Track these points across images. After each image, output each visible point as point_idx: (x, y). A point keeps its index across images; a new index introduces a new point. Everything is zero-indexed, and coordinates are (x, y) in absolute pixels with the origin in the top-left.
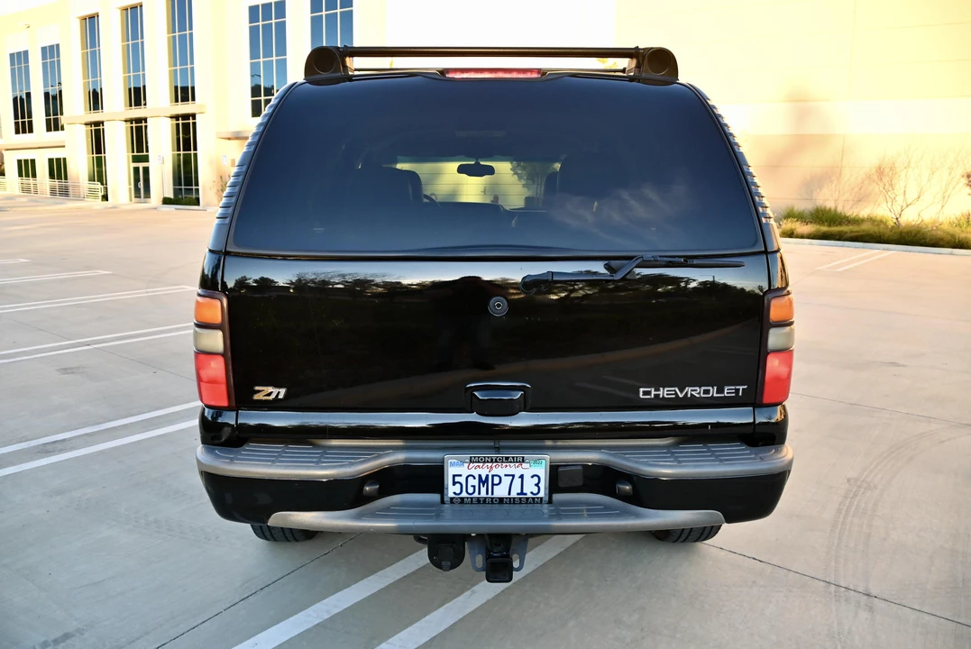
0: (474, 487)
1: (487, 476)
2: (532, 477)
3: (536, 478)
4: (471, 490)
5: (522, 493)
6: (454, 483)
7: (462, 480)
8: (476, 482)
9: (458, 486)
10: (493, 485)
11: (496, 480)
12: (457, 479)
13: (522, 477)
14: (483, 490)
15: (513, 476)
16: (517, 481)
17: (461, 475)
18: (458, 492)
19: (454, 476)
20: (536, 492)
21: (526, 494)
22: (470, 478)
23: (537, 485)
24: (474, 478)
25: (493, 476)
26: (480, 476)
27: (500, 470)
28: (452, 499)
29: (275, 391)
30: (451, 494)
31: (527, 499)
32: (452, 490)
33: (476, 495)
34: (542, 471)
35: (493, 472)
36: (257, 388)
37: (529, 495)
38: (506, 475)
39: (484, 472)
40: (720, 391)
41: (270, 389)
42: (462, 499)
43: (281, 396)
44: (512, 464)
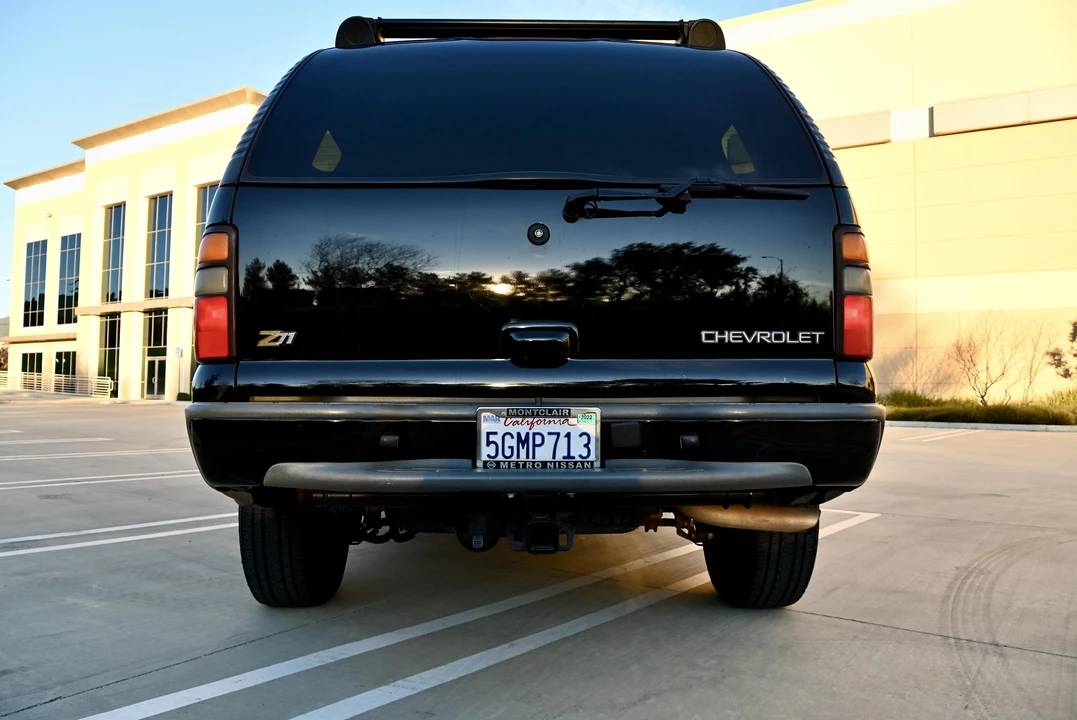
0: (511, 448)
1: (527, 434)
2: (581, 435)
3: (585, 438)
4: (508, 453)
5: (569, 456)
6: (489, 443)
7: (497, 439)
8: (513, 442)
9: (493, 446)
10: (535, 446)
11: (538, 440)
12: (492, 438)
13: (568, 435)
14: (523, 453)
15: (558, 434)
16: (563, 441)
17: (496, 433)
18: (493, 454)
19: (488, 434)
20: (585, 455)
21: (574, 458)
22: (508, 437)
23: (586, 446)
24: (512, 437)
25: (534, 434)
26: (519, 434)
27: (542, 428)
28: (485, 462)
29: (284, 335)
30: (484, 457)
31: (575, 463)
32: (486, 451)
33: (514, 458)
34: (592, 427)
35: (534, 430)
36: (262, 333)
37: (578, 459)
38: (550, 434)
39: (523, 429)
40: (794, 336)
41: (276, 334)
42: (498, 463)
43: (289, 342)
44: (557, 420)
